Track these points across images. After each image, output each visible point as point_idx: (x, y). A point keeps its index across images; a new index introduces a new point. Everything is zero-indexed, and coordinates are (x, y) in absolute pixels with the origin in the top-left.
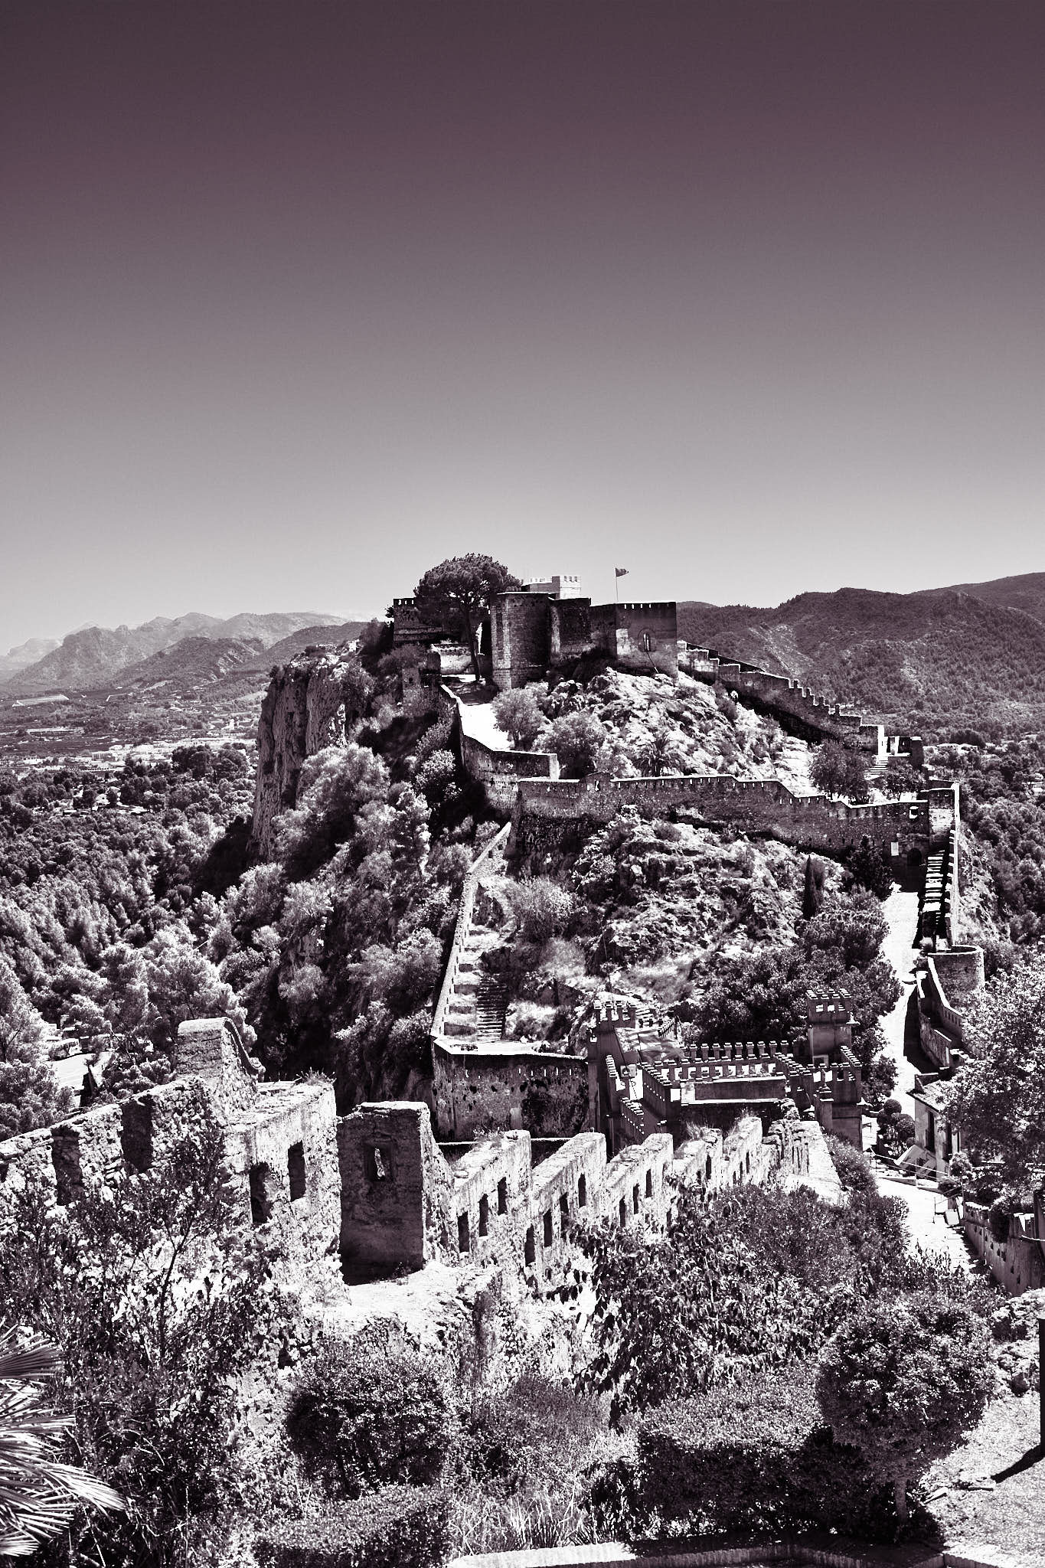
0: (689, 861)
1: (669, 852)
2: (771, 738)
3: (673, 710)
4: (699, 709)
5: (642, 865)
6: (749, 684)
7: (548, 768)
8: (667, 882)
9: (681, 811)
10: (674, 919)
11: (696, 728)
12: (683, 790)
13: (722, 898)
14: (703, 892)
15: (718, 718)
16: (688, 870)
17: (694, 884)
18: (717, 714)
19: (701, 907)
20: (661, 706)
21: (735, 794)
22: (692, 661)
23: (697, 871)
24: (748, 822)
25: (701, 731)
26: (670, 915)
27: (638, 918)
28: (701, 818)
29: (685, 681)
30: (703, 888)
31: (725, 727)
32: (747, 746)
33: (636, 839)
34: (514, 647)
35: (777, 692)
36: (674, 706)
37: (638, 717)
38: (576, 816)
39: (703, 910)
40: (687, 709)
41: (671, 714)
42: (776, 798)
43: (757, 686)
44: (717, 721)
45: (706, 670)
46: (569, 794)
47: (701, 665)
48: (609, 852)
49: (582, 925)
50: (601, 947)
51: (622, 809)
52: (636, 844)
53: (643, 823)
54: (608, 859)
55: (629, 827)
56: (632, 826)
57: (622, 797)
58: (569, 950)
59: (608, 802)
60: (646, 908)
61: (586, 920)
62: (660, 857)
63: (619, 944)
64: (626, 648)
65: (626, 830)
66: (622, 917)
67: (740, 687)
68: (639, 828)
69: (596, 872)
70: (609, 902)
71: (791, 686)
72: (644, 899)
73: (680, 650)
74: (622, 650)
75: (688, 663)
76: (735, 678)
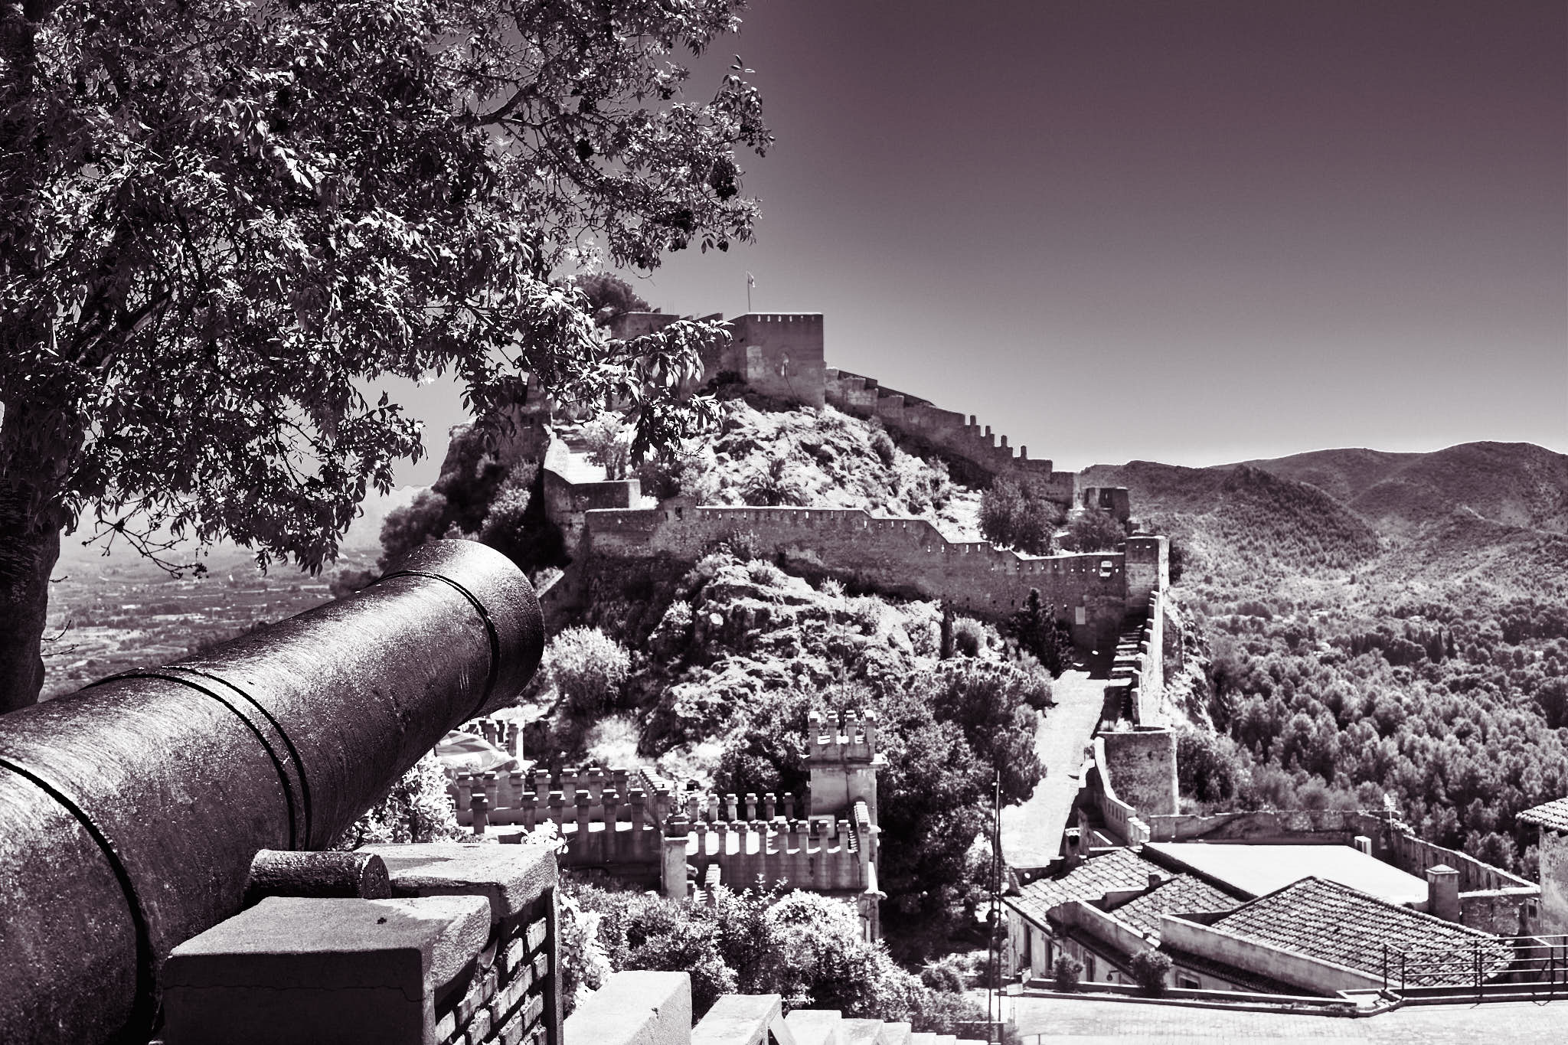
0: (792, 611)
1: (762, 598)
2: (936, 483)
3: (808, 442)
4: (844, 444)
5: (723, 613)
6: (915, 421)
7: (627, 499)
8: (757, 636)
9: (793, 553)
10: (759, 683)
11: (836, 465)
12: (796, 525)
13: (829, 659)
14: (803, 651)
15: (868, 455)
16: (786, 623)
17: (792, 639)
18: (867, 450)
19: (797, 669)
20: (792, 436)
21: (868, 534)
22: (844, 392)
23: (800, 622)
24: (884, 572)
25: (842, 468)
26: (753, 678)
27: (710, 682)
28: (820, 563)
29: (830, 412)
30: (804, 645)
31: (877, 467)
32: (902, 491)
33: (721, 581)
35: (949, 431)
36: (812, 439)
37: (761, 449)
38: (651, 554)
39: (800, 672)
40: (827, 442)
41: (805, 447)
42: (923, 542)
43: (925, 422)
44: (867, 460)
45: (861, 403)
46: (643, 525)
47: (856, 398)
48: (687, 598)
49: (643, 693)
50: (657, 718)
51: (712, 547)
52: (720, 587)
53: (735, 563)
54: (683, 607)
55: (714, 567)
56: (719, 565)
57: (710, 529)
58: (622, 724)
59: (692, 536)
60: (723, 670)
61: (649, 686)
62: (750, 604)
63: (681, 714)
64: (760, 370)
65: (710, 570)
66: (691, 679)
67: (903, 424)
68: (729, 568)
69: (668, 624)
70: (677, 661)
71: (968, 422)
72: (724, 657)
73: (830, 377)
74: (754, 373)
75: (840, 395)
76: (898, 413)
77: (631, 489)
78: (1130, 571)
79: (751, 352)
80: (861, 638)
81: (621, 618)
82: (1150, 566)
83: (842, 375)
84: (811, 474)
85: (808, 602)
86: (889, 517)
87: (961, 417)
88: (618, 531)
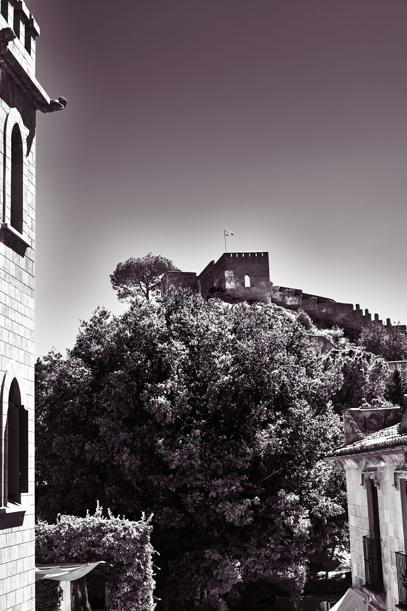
6: (324, 311)
18: (294, 321)
22: (283, 298)
35: (344, 315)
45: (293, 303)
47: (289, 301)
64: (233, 284)
67: (317, 313)
71: (355, 309)
73: (275, 291)
74: (229, 285)
75: (281, 300)
76: (314, 307)
79: (227, 274)
83: (282, 289)
87: (351, 306)
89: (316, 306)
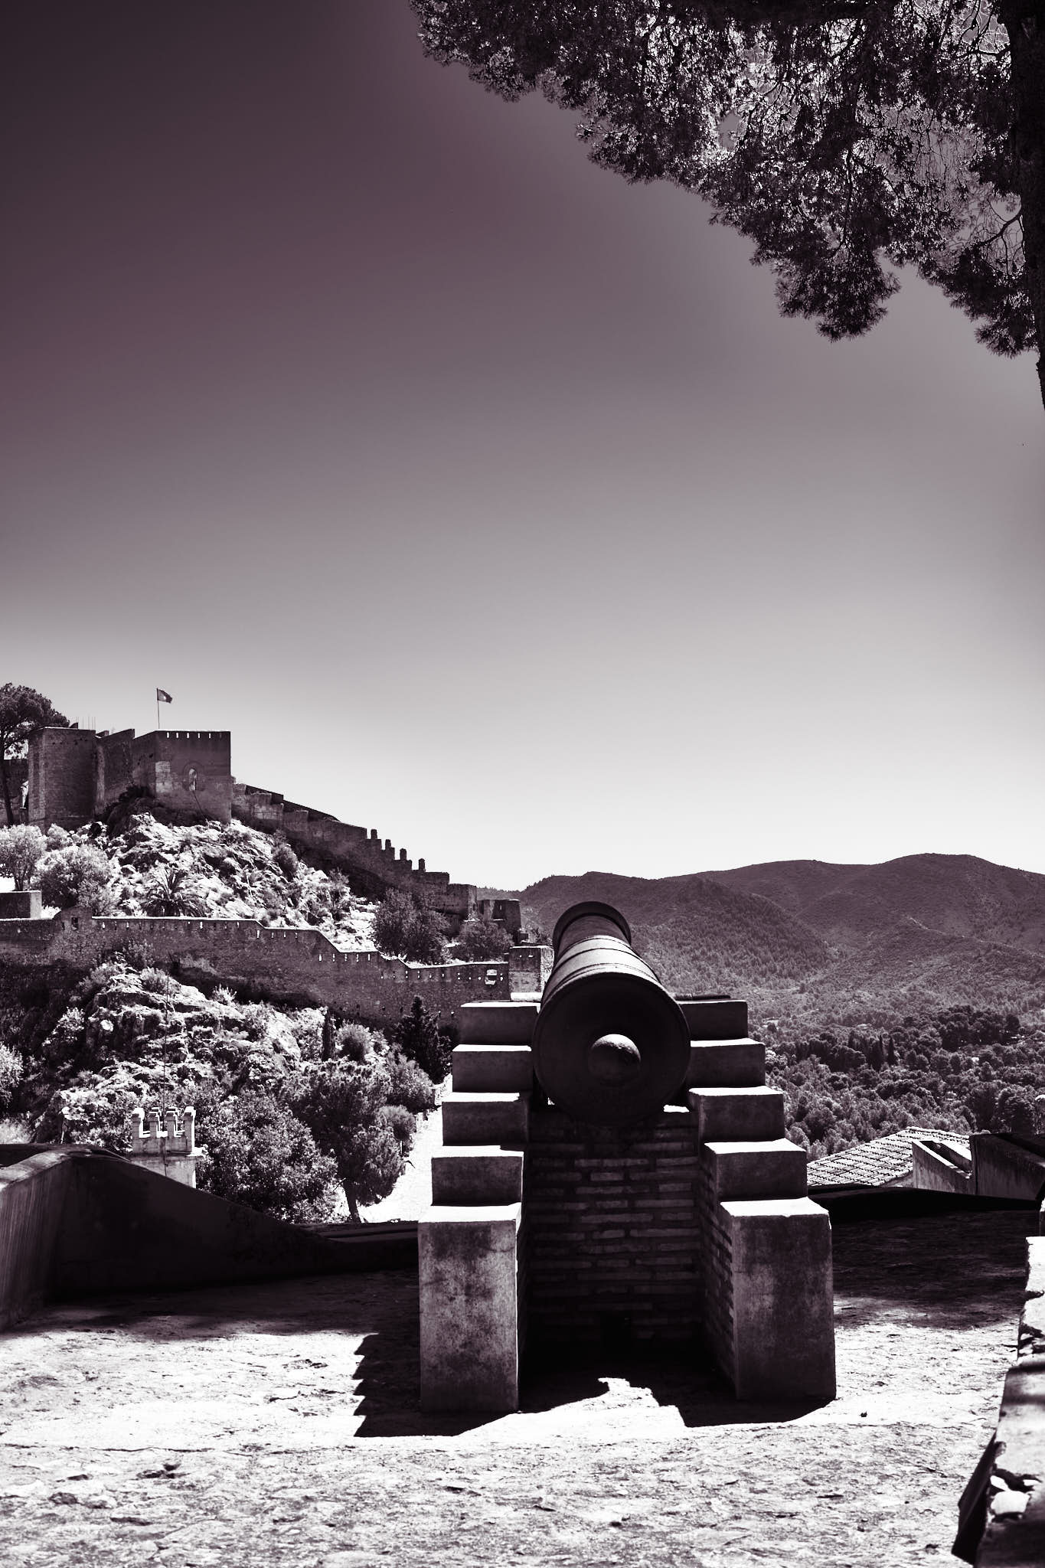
0: (180, 1017)
1: (153, 1005)
2: (336, 895)
3: (212, 855)
4: (247, 857)
5: (113, 1020)
6: (319, 835)
7: (28, 909)
8: (146, 1042)
9: (187, 962)
10: (145, 1087)
11: (238, 878)
12: (190, 935)
13: (214, 1064)
14: (190, 1056)
15: (270, 869)
16: (175, 1029)
17: (179, 1045)
18: (269, 863)
19: (183, 1074)
20: (197, 850)
21: (260, 944)
22: (251, 806)
23: (189, 1028)
24: (276, 980)
25: (244, 880)
26: (140, 1082)
27: (99, 1086)
28: (214, 971)
29: (237, 826)
30: (191, 1051)
31: (278, 879)
32: (302, 903)
33: (113, 988)
34: (50, 793)
35: (351, 845)
36: (215, 852)
37: (165, 861)
38: (48, 962)
39: (186, 1076)
40: (230, 855)
41: (208, 859)
42: (315, 952)
43: (328, 836)
44: (268, 872)
45: (266, 817)
46: (41, 935)
47: (262, 812)
48: (80, 1005)
49: (35, 1097)
50: (45, 1120)
51: (107, 955)
52: (112, 994)
53: (129, 972)
54: (75, 1014)
55: (108, 975)
56: (112, 973)
57: (106, 938)
58: (13, 1128)
59: (87, 945)
60: (112, 1074)
61: (40, 1091)
62: (141, 1011)
63: (68, 1117)
64: (168, 784)
65: (103, 978)
66: (80, 1084)
67: (307, 838)
68: (122, 977)
69: (61, 1030)
70: (68, 1066)
71: (369, 836)
72: (113, 1062)
73: (237, 792)
74: (162, 787)
75: (247, 809)
76: (302, 827)
77: (33, 900)
78: (514, 979)
79: (159, 767)
80: (247, 1043)
81: (17, 1025)
82: (532, 974)
83: (250, 790)
84: (213, 886)
85: (197, 1009)
86: (287, 927)
87: (363, 831)
88: (18, 940)
89: (306, 825)
